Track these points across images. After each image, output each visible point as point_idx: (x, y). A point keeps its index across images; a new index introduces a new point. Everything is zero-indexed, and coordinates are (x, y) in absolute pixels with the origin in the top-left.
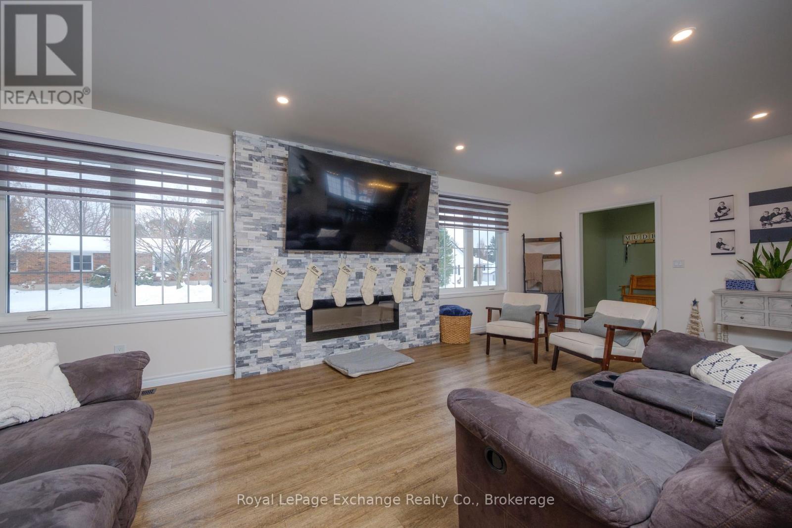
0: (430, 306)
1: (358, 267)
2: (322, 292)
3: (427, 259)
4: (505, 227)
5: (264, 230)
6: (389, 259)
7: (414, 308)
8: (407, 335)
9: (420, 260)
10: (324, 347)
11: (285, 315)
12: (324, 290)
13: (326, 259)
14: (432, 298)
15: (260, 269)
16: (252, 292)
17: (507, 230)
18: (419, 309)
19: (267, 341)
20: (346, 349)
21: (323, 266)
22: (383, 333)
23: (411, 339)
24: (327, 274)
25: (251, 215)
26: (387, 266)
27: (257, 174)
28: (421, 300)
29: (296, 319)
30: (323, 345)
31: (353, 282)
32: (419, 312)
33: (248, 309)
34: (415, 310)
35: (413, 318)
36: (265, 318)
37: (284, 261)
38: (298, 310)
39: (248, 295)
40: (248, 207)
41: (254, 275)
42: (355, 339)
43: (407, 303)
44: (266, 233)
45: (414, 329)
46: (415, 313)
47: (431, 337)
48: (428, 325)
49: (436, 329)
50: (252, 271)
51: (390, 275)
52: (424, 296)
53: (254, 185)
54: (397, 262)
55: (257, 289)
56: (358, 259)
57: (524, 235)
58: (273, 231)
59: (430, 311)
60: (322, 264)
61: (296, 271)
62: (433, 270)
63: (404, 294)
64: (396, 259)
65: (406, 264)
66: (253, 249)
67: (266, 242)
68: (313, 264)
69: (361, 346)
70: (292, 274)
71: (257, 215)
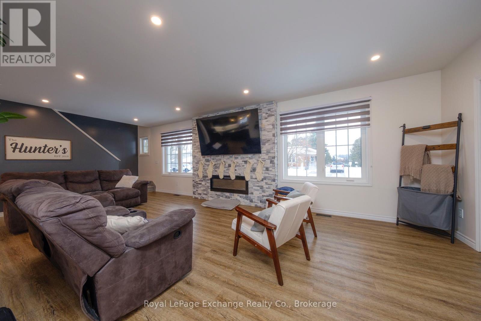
0: (269, 186)
1: (229, 162)
3: (266, 157)
4: (365, 123)
6: (243, 158)
7: (257, 185)
8: (254, 199)
11: (204, 179)
12: (216, 171)
13: (217, 159)
14: (270, 181)
15: (198, 163)
17: (368, 125)
18: (261, 186)
19: (200, 188)
20: (224, 198)
21: (216, 161)
22: (240, 195)
23: (256, 202)
24: (217, 165)
26: (242, 161)
28: (262, 181)
29: (208, 181)
30: (216, 193)
31: (227, 169)
34: (258, 186)
35: (257, 190)
36: (199, 179)
37: (204, 159)
38: (208, 178)
41: (197, 165)
42: (228, 194)
43: (254, 181)
45: (258, 197)
46: (259, 188)
48: (268, 196)
50: (196, 163)
51: (244, 166)
52: (264, 179)
54: (248, 159)
55: (197, 169)
56: (229, 158)
59: (269, 189)
60: (215, 160)
61: (207, 163)
62: (271, 163)
63: (251, 176)
64: (246, 158)
65: (253, 160)
66: (196, 156)
68: (212, 161)
69: (230, 198)
70: (206, 165)
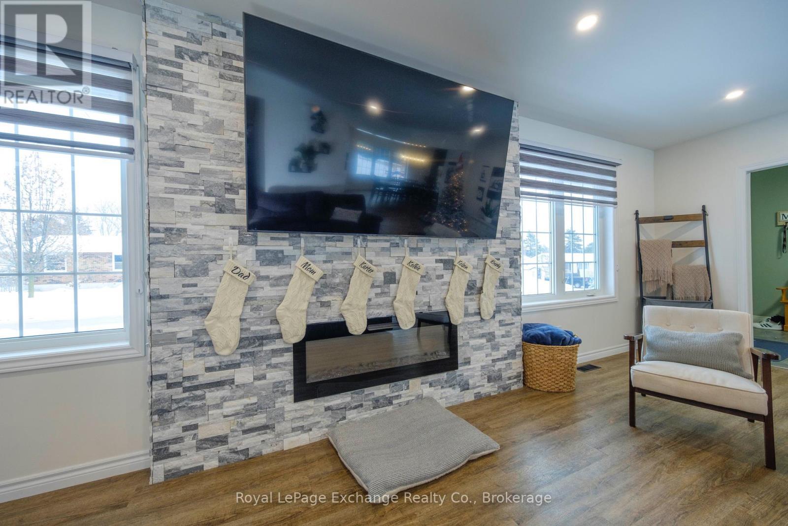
0: (508, 328)
1: (388, 263)
2: (323, 310)
3: (502, 249)
4: (611, 199)
5: (208, 194)
6: (441, 250)
7: (481, 331)
8: (473, 377)
9: (491, 250)
10: (328, 409)
11: (252, 354)
12: (324, 304)
13: (329, 249)
14: (510, 314)
15: (201, 268)
16: (185, 313)
17: (615, 204)
18: (489, 334)
19: (218, 406)
20: (366, 410)
21: (325, 262)
22: (431, 378)
23: (478, 384)
24: (333, 276)
25: (181, 164)
26: (437, 261)
27: (192, 84)
28: (494, 317)
29: (275, 360)
30: (327, 404)
31: (379, 290)
32: (491, 337)
33: (177, 347)
34: (482, 336)
35: (479, 348)
36: (213, 361)
37: (248, 254)
38: (278, 345)
39: (176, 319)
40: (173, 149)
41: (188, 281)
42: (382, 391)
43: (471, 323)
44: (212, 200)
45: (483, 367)
46: (484, 341)
47: (510, 378)
48: (505, 359)
49: (517, 365)
50: (185, 272)
51: (441, 277)
52: (498, 311)
53: (187, 106)
54: (453, 254)
55: (196, 306)
56: (388, 250)
57: (637, 213)
58: (228, 196)
59: (508, 336)
60: (323, 257)
61: (274, 271)
62: (511, 267)
63: (466, 309)
64: (450, 250)
65: (468, 257)
66: (185, 230)
67: (213, 218)
68: (303, 259)
69: (395, 402)
70: (267, 278)
71: (192, 164)
